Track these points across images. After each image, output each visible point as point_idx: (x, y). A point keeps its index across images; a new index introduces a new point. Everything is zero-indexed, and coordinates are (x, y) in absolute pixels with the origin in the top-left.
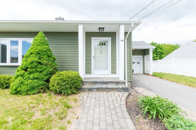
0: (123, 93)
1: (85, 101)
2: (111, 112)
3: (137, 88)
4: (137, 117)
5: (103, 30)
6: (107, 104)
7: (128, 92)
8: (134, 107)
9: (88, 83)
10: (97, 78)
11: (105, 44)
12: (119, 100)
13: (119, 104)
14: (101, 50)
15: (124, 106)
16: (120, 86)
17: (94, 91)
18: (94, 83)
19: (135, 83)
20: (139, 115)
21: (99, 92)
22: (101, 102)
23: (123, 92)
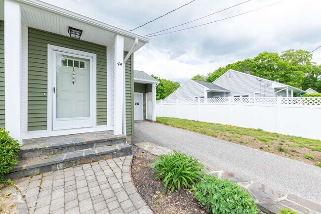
0: (124, 158)
1: (32, 204)
2: (107, 207)
3: (141, 144)
4: (155, 196)
5: (80, 35)
6: (95, 191)
7: (131, 154)
8: (147, 179)
9: (38, 153)
10: (62, 138)
11: (82, 65)
12: (119, 175)
13: (121, 182)
14: (74, 76)
15: (130, 183)
16: (118, 147)
17: (57, 170)
18: (56, 150)
19: (135, 137)
20: (157, 192)
21: (72, 168)
22: (79, 192)
23: (123, 156)
